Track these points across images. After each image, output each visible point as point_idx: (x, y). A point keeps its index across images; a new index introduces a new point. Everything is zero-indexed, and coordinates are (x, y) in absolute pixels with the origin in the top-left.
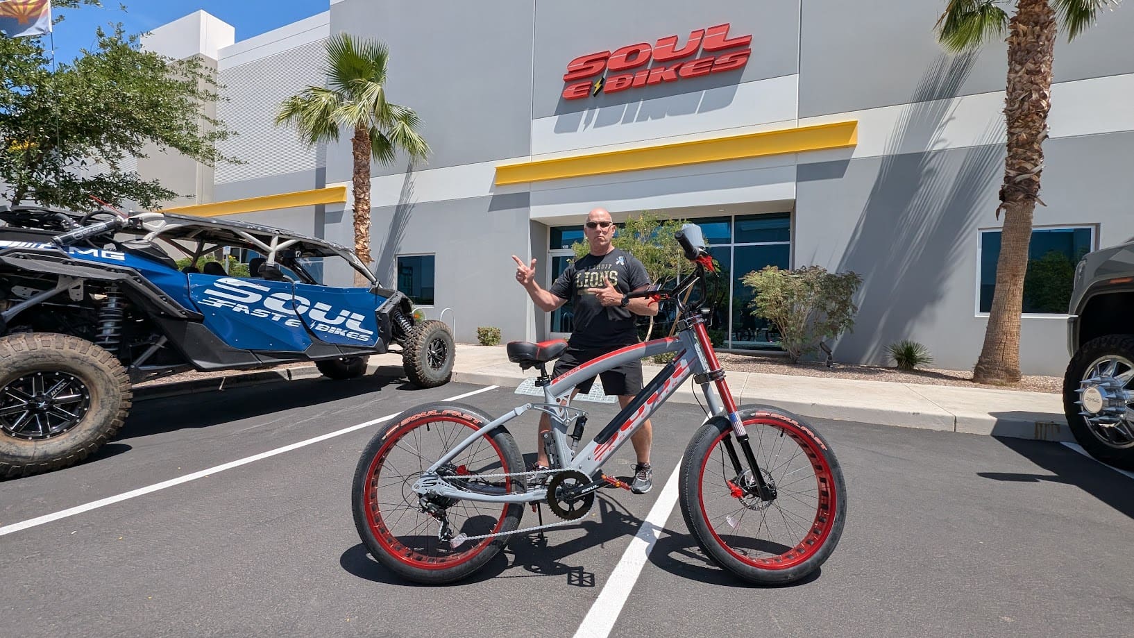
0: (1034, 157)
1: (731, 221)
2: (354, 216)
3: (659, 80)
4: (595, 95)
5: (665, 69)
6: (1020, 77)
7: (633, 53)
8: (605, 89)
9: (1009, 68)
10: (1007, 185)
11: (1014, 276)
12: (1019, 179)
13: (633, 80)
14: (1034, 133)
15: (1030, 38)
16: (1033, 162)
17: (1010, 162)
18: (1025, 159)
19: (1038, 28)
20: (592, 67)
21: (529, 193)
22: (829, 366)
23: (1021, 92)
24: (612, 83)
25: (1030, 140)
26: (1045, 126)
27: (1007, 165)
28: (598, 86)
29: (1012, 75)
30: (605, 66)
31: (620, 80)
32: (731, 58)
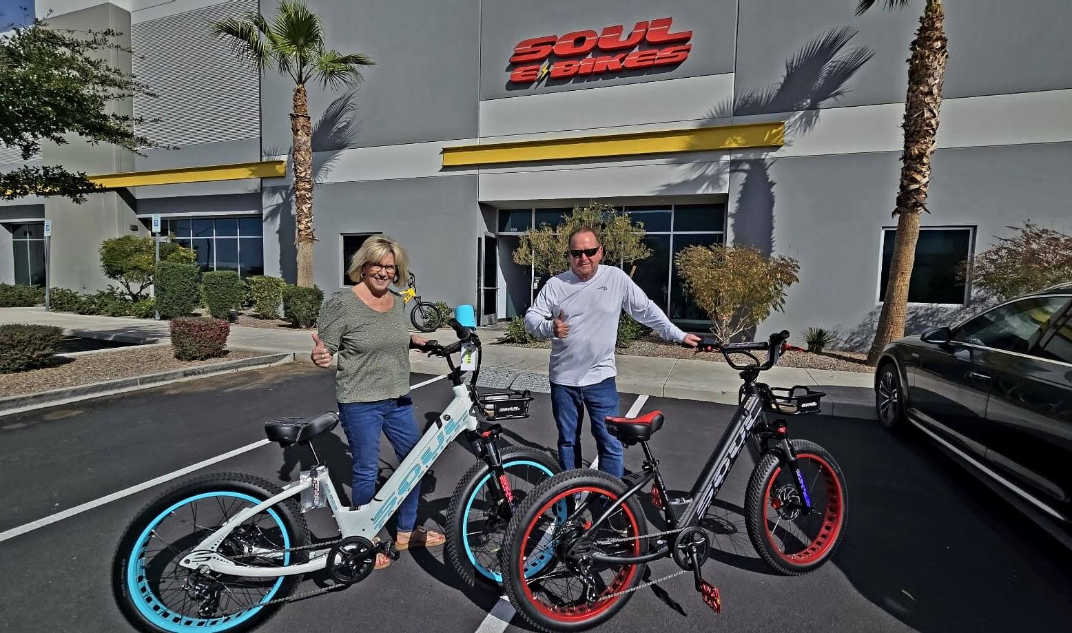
0: (923, 169)
1: (670, 209)
3: (604, 69)
4: (541, 80)
5: (611, 59)
6: (916, 97)
7: (580, 41)
8: (552, 74)
9: (908, 86)
10: (902, 193)
12: (911, 188)
13: (579, 66)
14: (924, 147)
15: (926, 62)
16: (921, 173)
17: (904, 172)
18: (915, 171)
20: (540, 51)
21: (477, 176)
23: (915, 110)
24: (558, 68)
25: (920, 154)
26: (934, 142)
27: (902, 175)
28: (544, 71)
30: (552, 51)
31: (566, 66)
32: (673, 52)
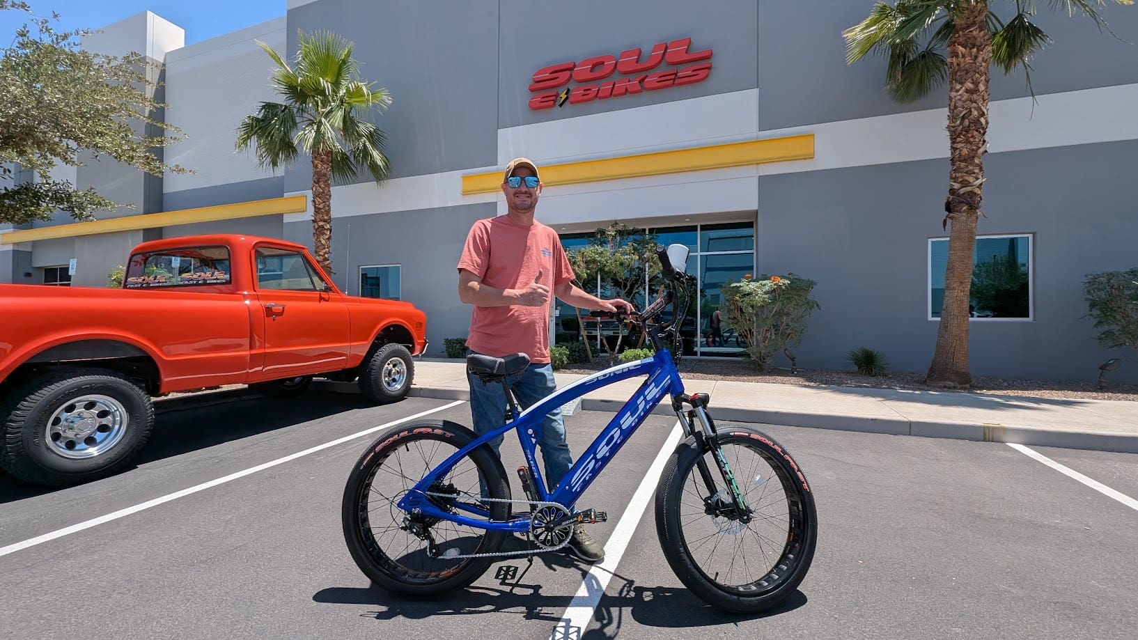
0: (976, 171)
1: (697, 230)
2: (314, 226)
3: (624, 91)
4: (561, 105)
5: (629, 81)
6: (960, 95)
7: (599, 64)
8: (571, 99)
9: (949, 87)
10: (952, 197)
11: (962, 283)
12: (962, 191)
13: (598, 91)
14: (975, 148)
15: (968, 59)
16: (974, 175)
17: (954, 175)
18: (967, 173)
19: (975, 49)
20: (558, 77)
21: (496, 203)
22: (793, 373)
23: (961, 109)
24: (577, 93)
25: (971, 155)
26: (984, 141)
27: (952, 178)
28: (564, 96)
29: (953, 94)
30: (571, 76)
31: (584, 90)
32: (693, 71)
